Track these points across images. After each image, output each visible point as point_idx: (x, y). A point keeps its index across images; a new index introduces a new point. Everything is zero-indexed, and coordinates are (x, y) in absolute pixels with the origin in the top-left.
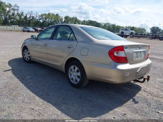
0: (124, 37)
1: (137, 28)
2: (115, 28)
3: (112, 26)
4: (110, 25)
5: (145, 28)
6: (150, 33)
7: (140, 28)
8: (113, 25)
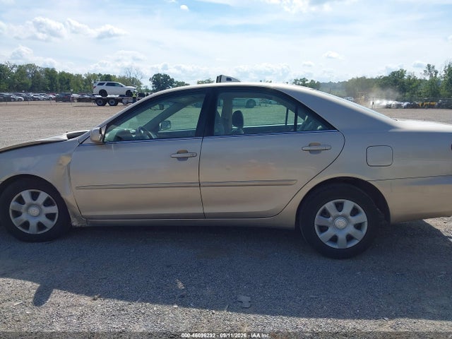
0: (111, 105)
1: (117, 77)
2: (57, 79)
3: (46, 75)
4: (38, 70)
5: (139, 78)
6: (152, 89)
7: (124, 77)
8: (47, 70)
